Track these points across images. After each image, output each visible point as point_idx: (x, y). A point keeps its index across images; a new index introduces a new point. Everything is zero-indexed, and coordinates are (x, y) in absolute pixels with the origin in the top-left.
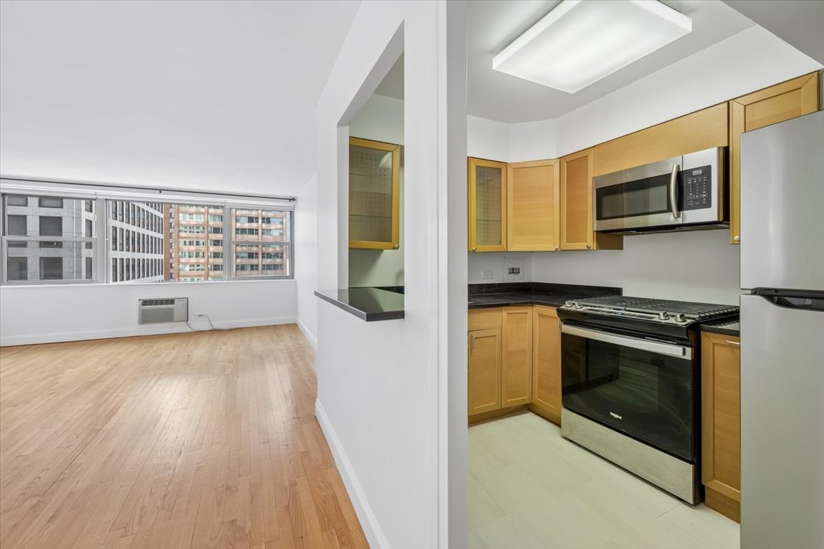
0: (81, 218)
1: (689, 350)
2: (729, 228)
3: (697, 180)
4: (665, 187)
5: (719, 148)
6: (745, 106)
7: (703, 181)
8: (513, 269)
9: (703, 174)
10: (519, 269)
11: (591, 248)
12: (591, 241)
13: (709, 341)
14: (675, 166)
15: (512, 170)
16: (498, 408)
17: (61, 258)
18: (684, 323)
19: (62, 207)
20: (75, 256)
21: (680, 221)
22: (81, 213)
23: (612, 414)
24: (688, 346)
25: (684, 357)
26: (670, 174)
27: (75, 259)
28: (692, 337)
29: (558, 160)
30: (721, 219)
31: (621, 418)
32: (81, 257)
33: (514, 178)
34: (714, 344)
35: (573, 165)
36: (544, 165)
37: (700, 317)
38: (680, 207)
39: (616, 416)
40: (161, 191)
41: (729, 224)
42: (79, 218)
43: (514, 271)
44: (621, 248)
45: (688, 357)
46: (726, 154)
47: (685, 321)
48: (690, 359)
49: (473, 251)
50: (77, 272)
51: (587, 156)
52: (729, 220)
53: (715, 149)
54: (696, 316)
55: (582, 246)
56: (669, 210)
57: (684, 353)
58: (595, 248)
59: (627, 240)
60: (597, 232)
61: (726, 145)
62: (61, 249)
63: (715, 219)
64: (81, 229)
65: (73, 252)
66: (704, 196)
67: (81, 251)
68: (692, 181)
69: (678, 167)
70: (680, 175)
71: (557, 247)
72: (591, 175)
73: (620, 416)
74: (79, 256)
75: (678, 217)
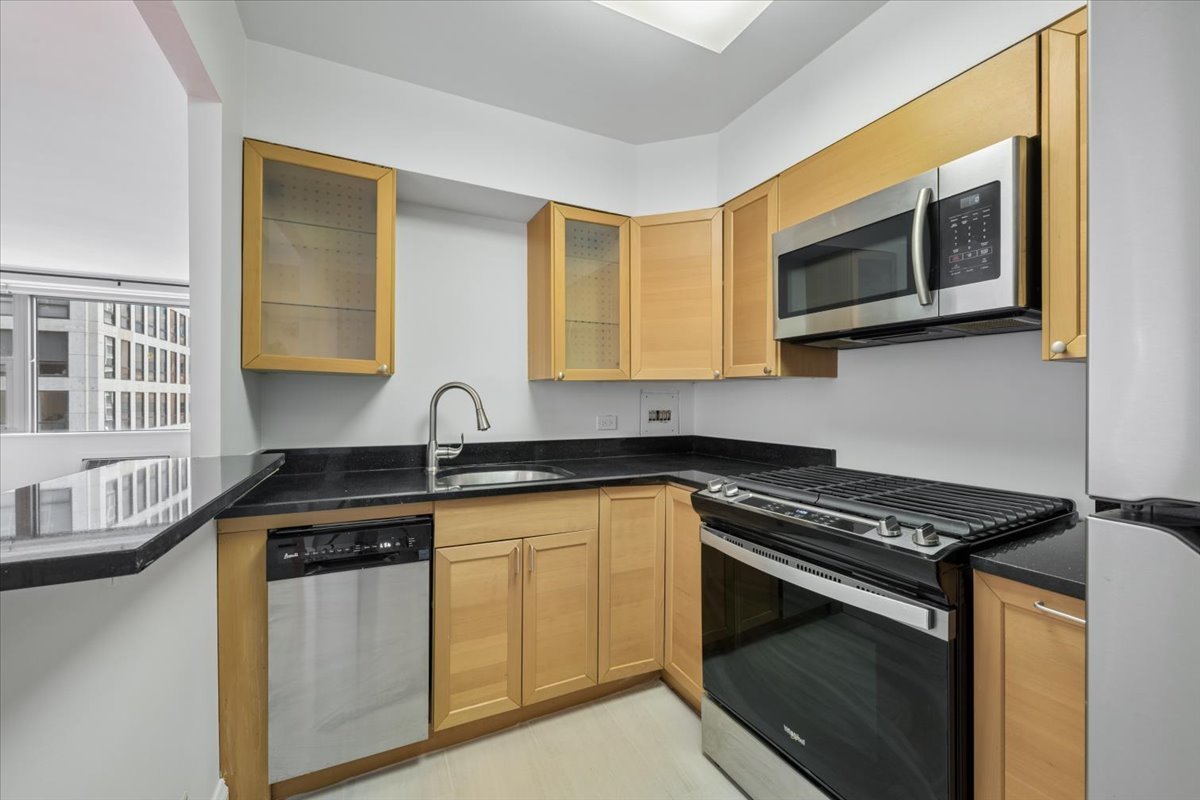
0: (97, 334)
1: (943, 616)
2: (1039, 328)
3: (969, 219)
4: (903, 242)
5: (1018, 139)
6: (1078, 36)
7: (981, 220)
8: (658, 412)
9: (983, 202)
10: (669, 412)
11: (773, 374)
12: (772, 361)
13: (992, 596)
14: (923, 191)
15: (639, 228)
16: (591, 684)
17: (67, 392)
18: (932, 551)
19: (68, 317)
20: (87, 389)
21: (932, 313)
22: (97, 326)
23: (787, 729)
24: (942, 606)
25: (932, 633)
26: (913, 212)
27: (87, 393)
28: (951, 583)
29: (721, 209)
30: (1022, 304)
31: (803, 742)
32: (97, 391)
33: (643, 244)
34: (1003, 605)
35: (744, 213)
36: (697, 220)
37: (972, 533)
38: (934, 282)
39: (795, 736)
40: (119, 282)
41: (1039, 317)
42: (94, 334)
43: (658, 416)
44: (832, 372)
45: (942, 632)
46: (1033, 154)
47: (936, 544)
48: (947, 640)
49: (560, 380)
50: (90, 413)
51: (766, 196)
52: (1039, 307)
53: (1009, 143)
54: (964, 531)
55: (756, 370)
56: (912, 289)
57: (932, 623)
58: (779, 374)
59: (843, 357)
60: (783, 341)
61: (1033, 133)
62: (66, 379)
63: (1008, 302)
64: (96, 350)
65: (84, 383)
66: (985, 252)
67: (96, 383)
68: (959, 222)
69: (930, 193)
70: (931, 209)
71: (718, 372)
72: (771, 230)
73: (802, 738)
74: (94, 390)
75: (929, 303)
